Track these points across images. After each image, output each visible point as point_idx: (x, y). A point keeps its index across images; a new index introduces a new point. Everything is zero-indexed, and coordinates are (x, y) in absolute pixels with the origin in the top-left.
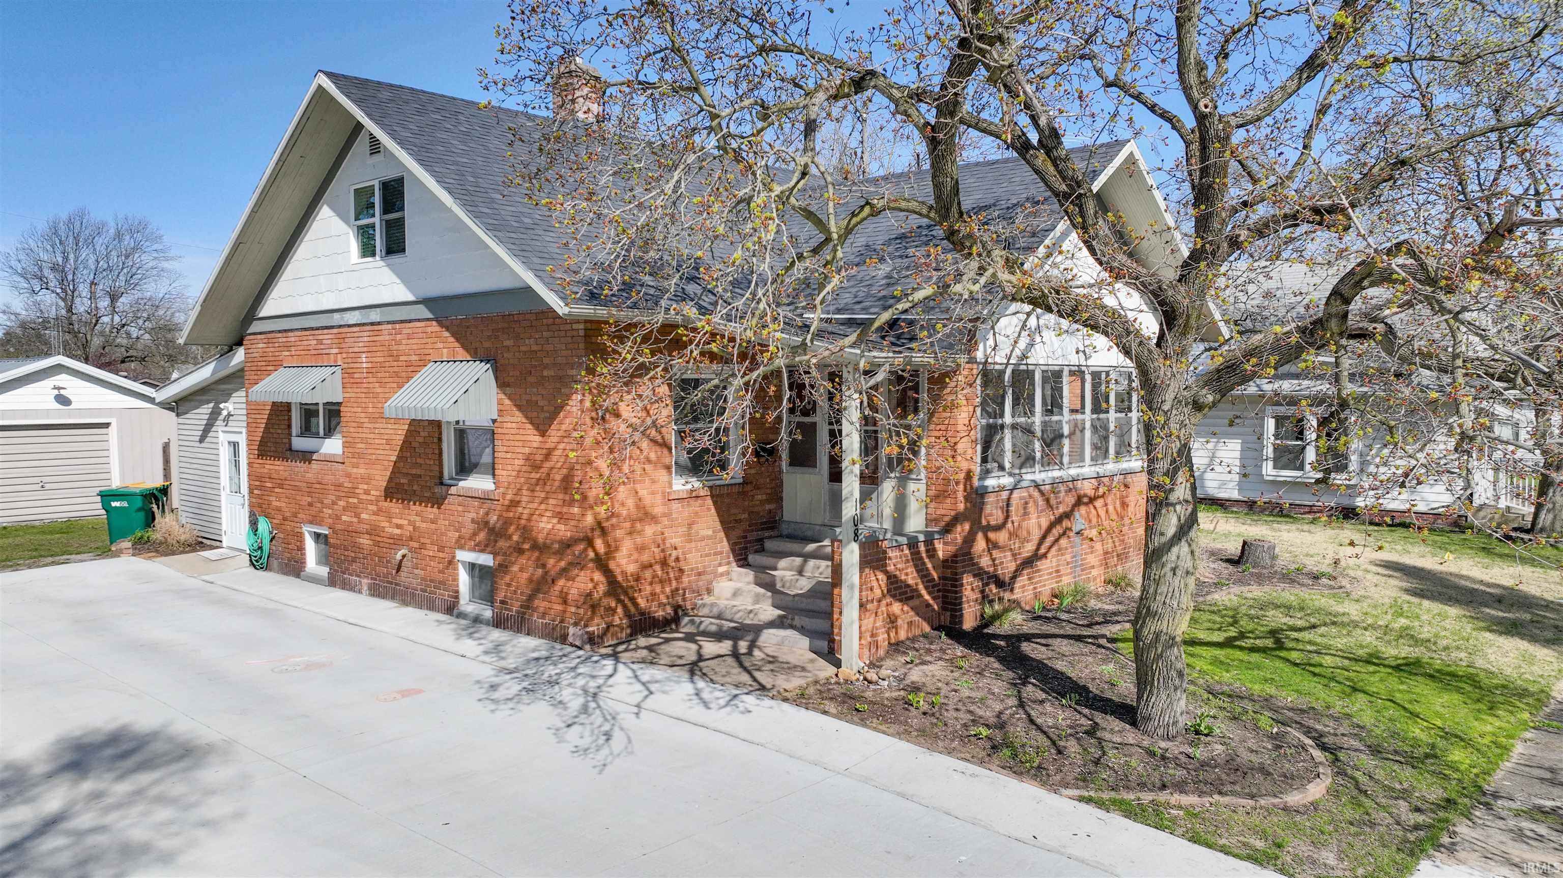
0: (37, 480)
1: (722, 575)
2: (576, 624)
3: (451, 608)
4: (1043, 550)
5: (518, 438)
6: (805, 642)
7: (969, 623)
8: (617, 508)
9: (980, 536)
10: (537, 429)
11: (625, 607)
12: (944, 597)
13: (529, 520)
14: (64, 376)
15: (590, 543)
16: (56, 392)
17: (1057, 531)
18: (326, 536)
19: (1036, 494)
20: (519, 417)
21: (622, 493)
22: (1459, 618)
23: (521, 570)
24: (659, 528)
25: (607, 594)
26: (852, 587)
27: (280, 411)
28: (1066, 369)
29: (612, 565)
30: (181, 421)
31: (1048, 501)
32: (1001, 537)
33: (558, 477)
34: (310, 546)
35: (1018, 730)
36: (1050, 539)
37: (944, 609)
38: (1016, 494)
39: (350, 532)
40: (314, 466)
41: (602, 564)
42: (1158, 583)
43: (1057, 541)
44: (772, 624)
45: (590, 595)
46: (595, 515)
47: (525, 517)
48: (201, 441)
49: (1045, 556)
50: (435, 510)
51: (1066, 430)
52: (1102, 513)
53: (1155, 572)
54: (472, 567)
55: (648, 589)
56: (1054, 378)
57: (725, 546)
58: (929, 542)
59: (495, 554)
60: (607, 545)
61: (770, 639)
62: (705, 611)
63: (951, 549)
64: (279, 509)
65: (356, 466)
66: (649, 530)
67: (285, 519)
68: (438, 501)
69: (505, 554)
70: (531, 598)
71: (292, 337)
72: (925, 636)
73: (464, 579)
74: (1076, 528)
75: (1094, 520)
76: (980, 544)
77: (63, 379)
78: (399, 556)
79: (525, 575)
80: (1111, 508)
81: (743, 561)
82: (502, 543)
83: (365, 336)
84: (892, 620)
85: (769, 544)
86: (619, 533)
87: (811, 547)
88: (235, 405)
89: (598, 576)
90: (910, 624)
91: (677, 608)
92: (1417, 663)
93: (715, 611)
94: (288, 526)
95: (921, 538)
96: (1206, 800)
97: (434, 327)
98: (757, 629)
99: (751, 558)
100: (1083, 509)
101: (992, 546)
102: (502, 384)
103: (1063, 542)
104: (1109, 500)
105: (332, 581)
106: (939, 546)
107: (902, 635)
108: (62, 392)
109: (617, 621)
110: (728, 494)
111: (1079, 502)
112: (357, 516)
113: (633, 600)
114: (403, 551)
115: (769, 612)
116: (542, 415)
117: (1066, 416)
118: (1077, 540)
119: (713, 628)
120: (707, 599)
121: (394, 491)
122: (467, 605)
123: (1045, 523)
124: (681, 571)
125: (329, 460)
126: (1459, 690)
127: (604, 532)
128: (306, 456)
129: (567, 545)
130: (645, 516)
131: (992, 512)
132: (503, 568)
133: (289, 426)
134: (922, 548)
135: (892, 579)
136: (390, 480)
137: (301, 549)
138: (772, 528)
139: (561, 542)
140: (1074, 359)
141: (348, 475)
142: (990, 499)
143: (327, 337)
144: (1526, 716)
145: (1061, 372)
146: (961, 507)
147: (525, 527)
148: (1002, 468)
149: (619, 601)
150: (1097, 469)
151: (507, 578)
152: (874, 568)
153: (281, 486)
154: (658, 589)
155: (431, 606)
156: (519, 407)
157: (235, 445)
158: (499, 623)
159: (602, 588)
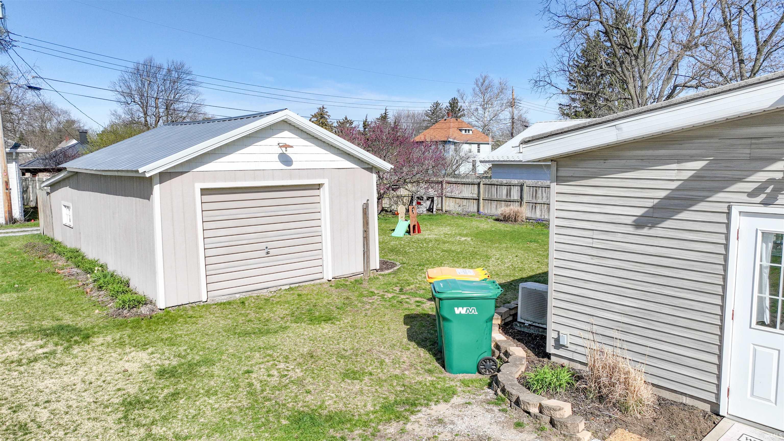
0: (263, 246)
14: (288, 133)
16: (280, 150)
77: (287, 136)
108: (289, 152)
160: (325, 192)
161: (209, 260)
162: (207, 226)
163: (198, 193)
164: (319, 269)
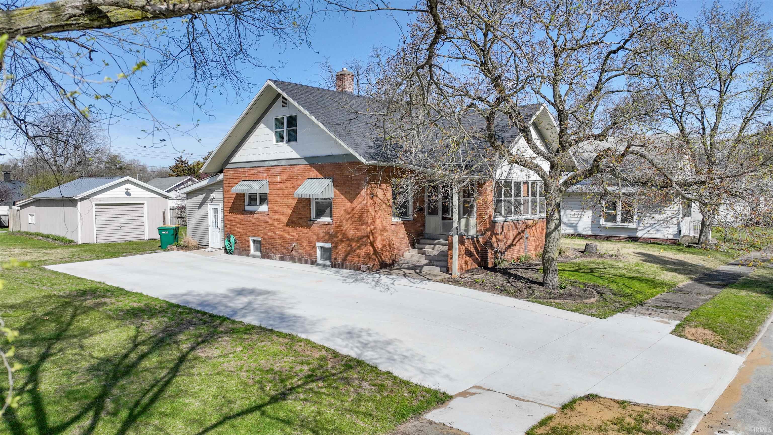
0: (119, 225)
1: (407, 250)
2: (363, 264)
3: (314, 263)
4: (514, 243)
5: (341, 204)
6: (439, 269)
7: (490, 265)
8: (376, 226)
9: (494, 236)
10: (349, 201)
11: (378, 259)
12: (482, 257)
13: (346, 231)
14: (128, 185)
15: (369, 237)
16: (126, 191)
17: (519, 237)
18: (260, 241)
19: (512, 224)
20: (342, 197)
21: (378, 221)
22: (657, 267)
23: (342, 248)
24: (387, 234)
25: (373, 254)
26: (456, 249)
27: (240, 196)
28: (522, 182)
29: (375, 245)
30: (189, 201)
31: (516, 226)
32: (500, 237)
33: (357, 216)
34: (252, 245)
35: (509, 287)
36: (517, 239)
37: (482, 260)
38: (505, 223)
39: (270, 238)
40: (255, 216)
41: (372, 244)
42: (549, 243)
43: (519, 240)
44: (426, 265)
45: (368, 254)
46: (370, 228)
47: (344, 230)
48: (199, 209)
49: (515, 245)
50: (308, 229)
51: (522, 202)
52: (535, 231)
53: (548, 240)
54: (322, 248)
55: (385, 254)
56: (518, 185)
57: (407, 241)
58: (477, 238)
59: (332, 243)
60: (373, 238)
61: (426, 269)
62: (402, 262)
63: (484, 240)
64: (239, 232)
65: (275, 215)
66: (385, 234)
67: (241, 235)
68: (309, 226)
69: (336, 243)
70: (346, 257)
71: (246, 170)
72: (476, 269)
73: (318, 252)
74: (526, 236)
75: (532, 234)
76: (494, 239)
77: (128, 186)
78: (293, 246)
79: (344, 249)
80: (538, 230)
81: (413, 247)
82: (334, 239)
83: (279, 170)
84: (466, 263)
85: (421, 241)
86: (377, 235)
87: (436, 241)
88: (217, 194)
89: (371, 248)
90: (471, 264)
91: (393, 260)
92: (637, 277)
93: (406, 262)
94: (243, 238)
95: (475, 236)
96: (562, 301)
97: (309, 167)
98: (422, 267)
99: (416, 245)
100: (528, 229)
101: (498, 240)
102: (335, 186)
103: (521, 241)
104: (537, 227)
105: (263, 257)
106: (480, 239)
107: (469, 268)
108: (129, 191)
109: (376, 263)
110: (409, 224)
111: (527, 227)
112: (274, 233)
113: (381, 257)
114: (295, 244)
115: (424, 261)
116: (351, 196)
117: (522, 198)
118: (526, 240)
119: (406, 267)
120: (402, 258)
121: (292, 223)
122: (319, 261)
123: (515, 234)
124: (395, 248)
125: (262, 213)
126: (646, 283)
127: (373, 234)
128: (252, 213)
129: (360, 238)
130: (384, 229)
131: (498, 229)
132: (335, 247)
133: (244, 202)
134: (475, 240)
135: (467, 249)
136: (289, 219)
137: (249, 246)
138: (422, 236)
139: (358, 238)
140: (525, 178)
141: (271, 219)
142: (497, 224)
143: (262, 170)
144: (665, 290)
145: (520, 182)
146: (488, 226)
147: (344, 233)
148: (501, 214)
149: (377, 257)
150: (533, 216)
151: (337, 251)
152: (461, 245)
153: (240, 224)
154: (388, 254)
155: (306, 262)
156: (342, 194)
157: (216, 210)
158: (333, 266)
159: (372, 252)
160: (145, 206)
161: (97, 229)
162: (97, 217)
163: (94, 205)
164: (143, 236)
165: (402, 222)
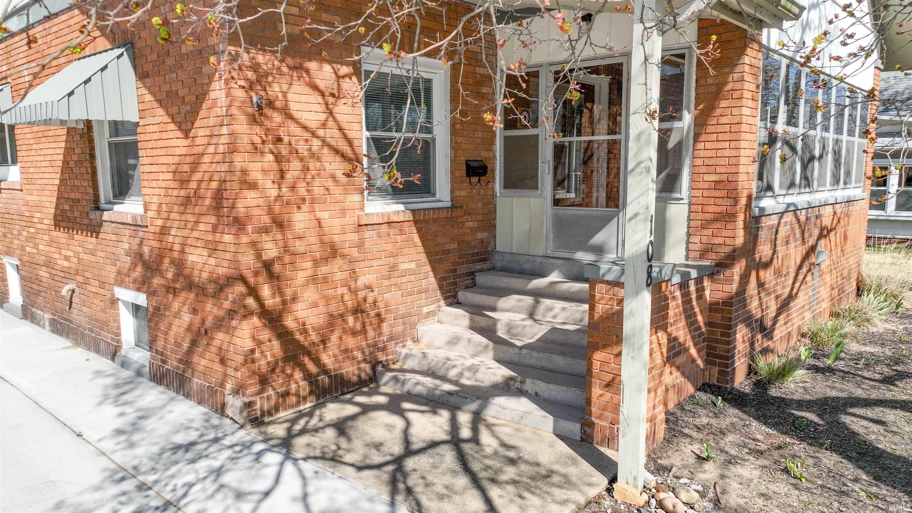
1: (429, 315)
3: (115, 355)
4: (796, 289)
5: (160, 144)
7: (741, 380)
9: (753, 274)
10: (180, 129)
13: (182, 252)
17: (805, 267)
18: (19, 267)
20: (160, 113)
23: (177, 316)
31: (802, 233)
33: (209, 193)
34: (12, 278)
36: (800, 277)
37: (712, 364)
39: (33, 263)
40: (3, 195)
43: (804, 278)
44: (499, 389)
47: (177, 247)
49: (796, 295)
50: (94, 240)
54: (133, 308)
55: (337, 345)
57: (431, 281)
58: (699, 280)
59: (151, 294)
61: (500, 411)
62: (410, 364)
65: (31, 193)
68: (95, 229)
69: (161, 293)
70: (190, 351)
73: (127, 322)
78: (71, 291)
79: (183, 322)
81: (452, 299)
82: (156, 281)
83: (24, 44)
85: (480, 279)
91: (374, 362)
93: (424, 364)
95: (692, 274)
97: (77, 16)
98: (483, 395)
99: (462, 295)
100: (823, 241)
101: (761, 286)
105: (25, 315)
106: (707, 284)
110: (435, 220)
112: (36, 246)
113: (317, 360)
114: (73, 286)
115: (492, 370)
116: (184, 110)
119: (423, 390)
120: (411, 347)
122: (130, 351)
123: (799, 259)
124: (380, 316)
125: (14, 188)
131: (764, 245)
132: (160, 311)
134: (692, 287)
136: (56, 206)
137: (3, 280)
138: (484, 260)
139: (215, 281)
141: (26, 203)
142: (764, 224)
147: (178, 261)
149: (299, 365)
151: (164, 325)
154: (351, 344)
155: (97, 349)
156: (162, 104)
158: (155, 378)
165: (409, 216)
